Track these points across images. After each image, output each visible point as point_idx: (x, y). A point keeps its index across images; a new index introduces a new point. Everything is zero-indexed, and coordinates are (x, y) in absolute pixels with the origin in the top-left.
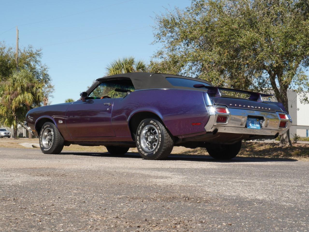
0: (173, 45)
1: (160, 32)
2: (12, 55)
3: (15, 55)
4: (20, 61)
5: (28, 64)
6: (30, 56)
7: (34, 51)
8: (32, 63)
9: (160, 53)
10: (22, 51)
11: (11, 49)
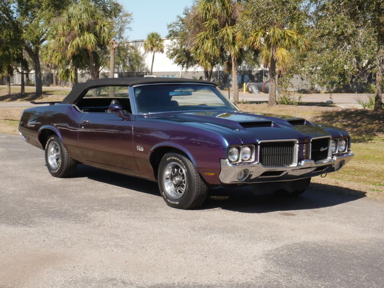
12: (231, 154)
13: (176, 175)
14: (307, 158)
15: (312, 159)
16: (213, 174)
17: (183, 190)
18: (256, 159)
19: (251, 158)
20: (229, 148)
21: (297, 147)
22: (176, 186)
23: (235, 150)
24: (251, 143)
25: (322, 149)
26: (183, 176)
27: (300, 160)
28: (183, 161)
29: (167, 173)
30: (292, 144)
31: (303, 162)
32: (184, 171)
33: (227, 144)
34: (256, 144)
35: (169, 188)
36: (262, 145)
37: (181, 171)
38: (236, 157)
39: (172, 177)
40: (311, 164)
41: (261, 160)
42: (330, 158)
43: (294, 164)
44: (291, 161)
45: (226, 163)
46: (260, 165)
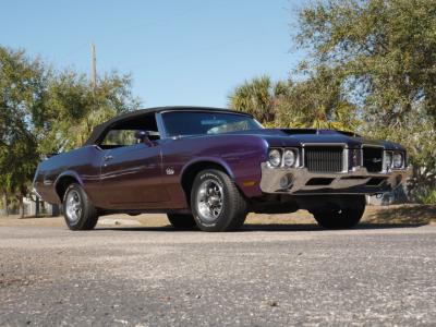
0: (322, 52)
1: (301, 32)
2: (87, 85)
3: (91, 85)
4: (100, 94)
5: (112, 98)
6: (115, 85)
7: (121, 77)
8: (118, 96)
9: (303, 66)
10: (103, 78)
11: (85, 75)
12: (272, 157)
13: (212, 195)
14: (359, 164)
15: (365, 166)
16: (253, 183)
17: (219, 211)
18: (301, 165)
19: (295, 163)
20: (270, 150)
21: (346, 152)
22: (212, 208)
23: (274, 152)
24: (295, 147)
25: (375, 161)
26: (219, 194)
27: (350, 168)
28: (219, 176)
29: (202, 191)
30: (340, 149)
31: (354, 169)
32: (221, 189)
33: (267, 145)
34: (300, 148)
35: (203, 210)
36: (307, 148)
37: (218, 189)
38: (278, 160)
39: (206, 198)
40: (364, 172)
41: (306, 166)
42: (384, 171)
43: (345, 171)
44: (341, 169)
45: (266, 167)
46: (306, 169)
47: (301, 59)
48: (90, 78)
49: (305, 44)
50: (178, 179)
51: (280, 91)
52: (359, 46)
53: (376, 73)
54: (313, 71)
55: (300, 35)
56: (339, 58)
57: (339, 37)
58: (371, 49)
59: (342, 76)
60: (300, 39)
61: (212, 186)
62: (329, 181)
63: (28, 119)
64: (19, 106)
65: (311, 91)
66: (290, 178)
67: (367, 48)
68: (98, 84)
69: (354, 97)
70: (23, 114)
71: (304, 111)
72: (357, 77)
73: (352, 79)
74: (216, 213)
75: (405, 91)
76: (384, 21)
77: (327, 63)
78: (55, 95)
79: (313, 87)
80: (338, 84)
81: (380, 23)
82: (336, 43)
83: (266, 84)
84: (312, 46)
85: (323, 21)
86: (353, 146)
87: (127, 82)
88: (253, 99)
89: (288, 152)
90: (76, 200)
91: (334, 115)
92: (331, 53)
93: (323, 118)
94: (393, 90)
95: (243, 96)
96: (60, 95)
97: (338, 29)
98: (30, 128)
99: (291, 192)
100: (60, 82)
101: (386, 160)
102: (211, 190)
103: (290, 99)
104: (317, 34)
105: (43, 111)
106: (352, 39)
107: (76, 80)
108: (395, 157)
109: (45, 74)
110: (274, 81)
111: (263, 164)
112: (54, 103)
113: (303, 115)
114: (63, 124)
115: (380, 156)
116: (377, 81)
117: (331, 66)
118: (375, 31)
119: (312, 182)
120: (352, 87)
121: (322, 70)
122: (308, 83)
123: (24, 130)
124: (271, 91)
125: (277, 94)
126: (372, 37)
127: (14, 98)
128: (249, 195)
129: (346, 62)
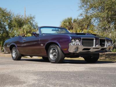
0: (87, 11)
2: (23, 18)
4: (26, 21)
5: (30, 22)
6: (31, 18)
7: (32, 16)
8: (31, 21)
9: (81, 15)
10: (27, 17)
11: (23, 16)
12: (72, 42)
13: (54, 52)
14: (98, 44)
15: (100, 45)
16: (66, 49)
17: (56, 57)
18: (81, 44)
19: (79, 44)
20: (72, 39)
21: (94, 40)
22: (54, 56)
23: (73, 40)
24: (79, 39)
25: (103, 43)
26: (56, 52)
27: (96, 45)
28: (56, 47)
29: (51, 51)
30: (93, 40)
31: (97, 46)
32: (57, 51)
33: (71, 38)
34: (81, 39)
35: (51, 56)
37: (56, 51)
38: (74, 43)
39: (52, 53)
40: (100, 47)
41: (82, 44)
42: (105, 46)
43: (94, 46)
44: (93, 46)
45: (70, 44)
46: (82, 46)
47: (81, 13)
48: (24, 16)
49: (82, 9)
50: (44, 47)
51: (75, 21)
52: (97, 9)
53: (101, 17)
54: (84, 16)
55: (80, 6)
56: (91, 12)
57: (91, 7)
58: (100, 10)
59: (92, 18)
60: (81, 7)
61: (54, 49)
62: (89, 49)
63: (7, 27)
64: (5, 23)
65: (83, 21)
66: (77, 48)
67: (99, 10)
68: (26, 18)
69: (95, 23)
70: (6, 26)
71: (81, 27)
72: (96, 18)
73: (94, 18)
74: (55, 58)
75: (109, 22)
76: (104, 3)
77: (88, 14)
78: (14, 21)
79: (84, 20)
80: (91, 20)
81: (103, 3)
82: (90, 9)
83: (71, 19)
84: (84, 9)
85: (87, 2)
86: (97, 39)
87: (34, 18)
88: (67, 23)
89: (77, 40)
90: (15, 52)
91: (89, 28)
92: (89, 11)
93: (86, 29)
94: (106, 22)
95: (65, 22)
96: (16, 21)
97: (91, 4)
98: (8, 29)
99: (78, 52)
100: (16, 17)
101: (106, 43)
102: (54, 51)
103: (77, 23)
104: (85, 6)
105: (11, 25)
106: (95, 7)
107: (20, 17)
108: (109, 42)
109: (12, 15)
110: (73, 19)
111: (69, 44)
112: (14, 23)
113: (81, 28)
114: (17, 28)
115: (104, 42)
116: (101, 19)
117: (89, 15)
118: (101, 5)
119: (84, 49)
120: (95, 21)
121: (86, 16)
122: (83, 19)
123: (6, 30)
124: (72, 21)
125: (74, 22)
126: (100, 7)
127: (3, 21)
128: (65, 53)
129: (93, 14)
